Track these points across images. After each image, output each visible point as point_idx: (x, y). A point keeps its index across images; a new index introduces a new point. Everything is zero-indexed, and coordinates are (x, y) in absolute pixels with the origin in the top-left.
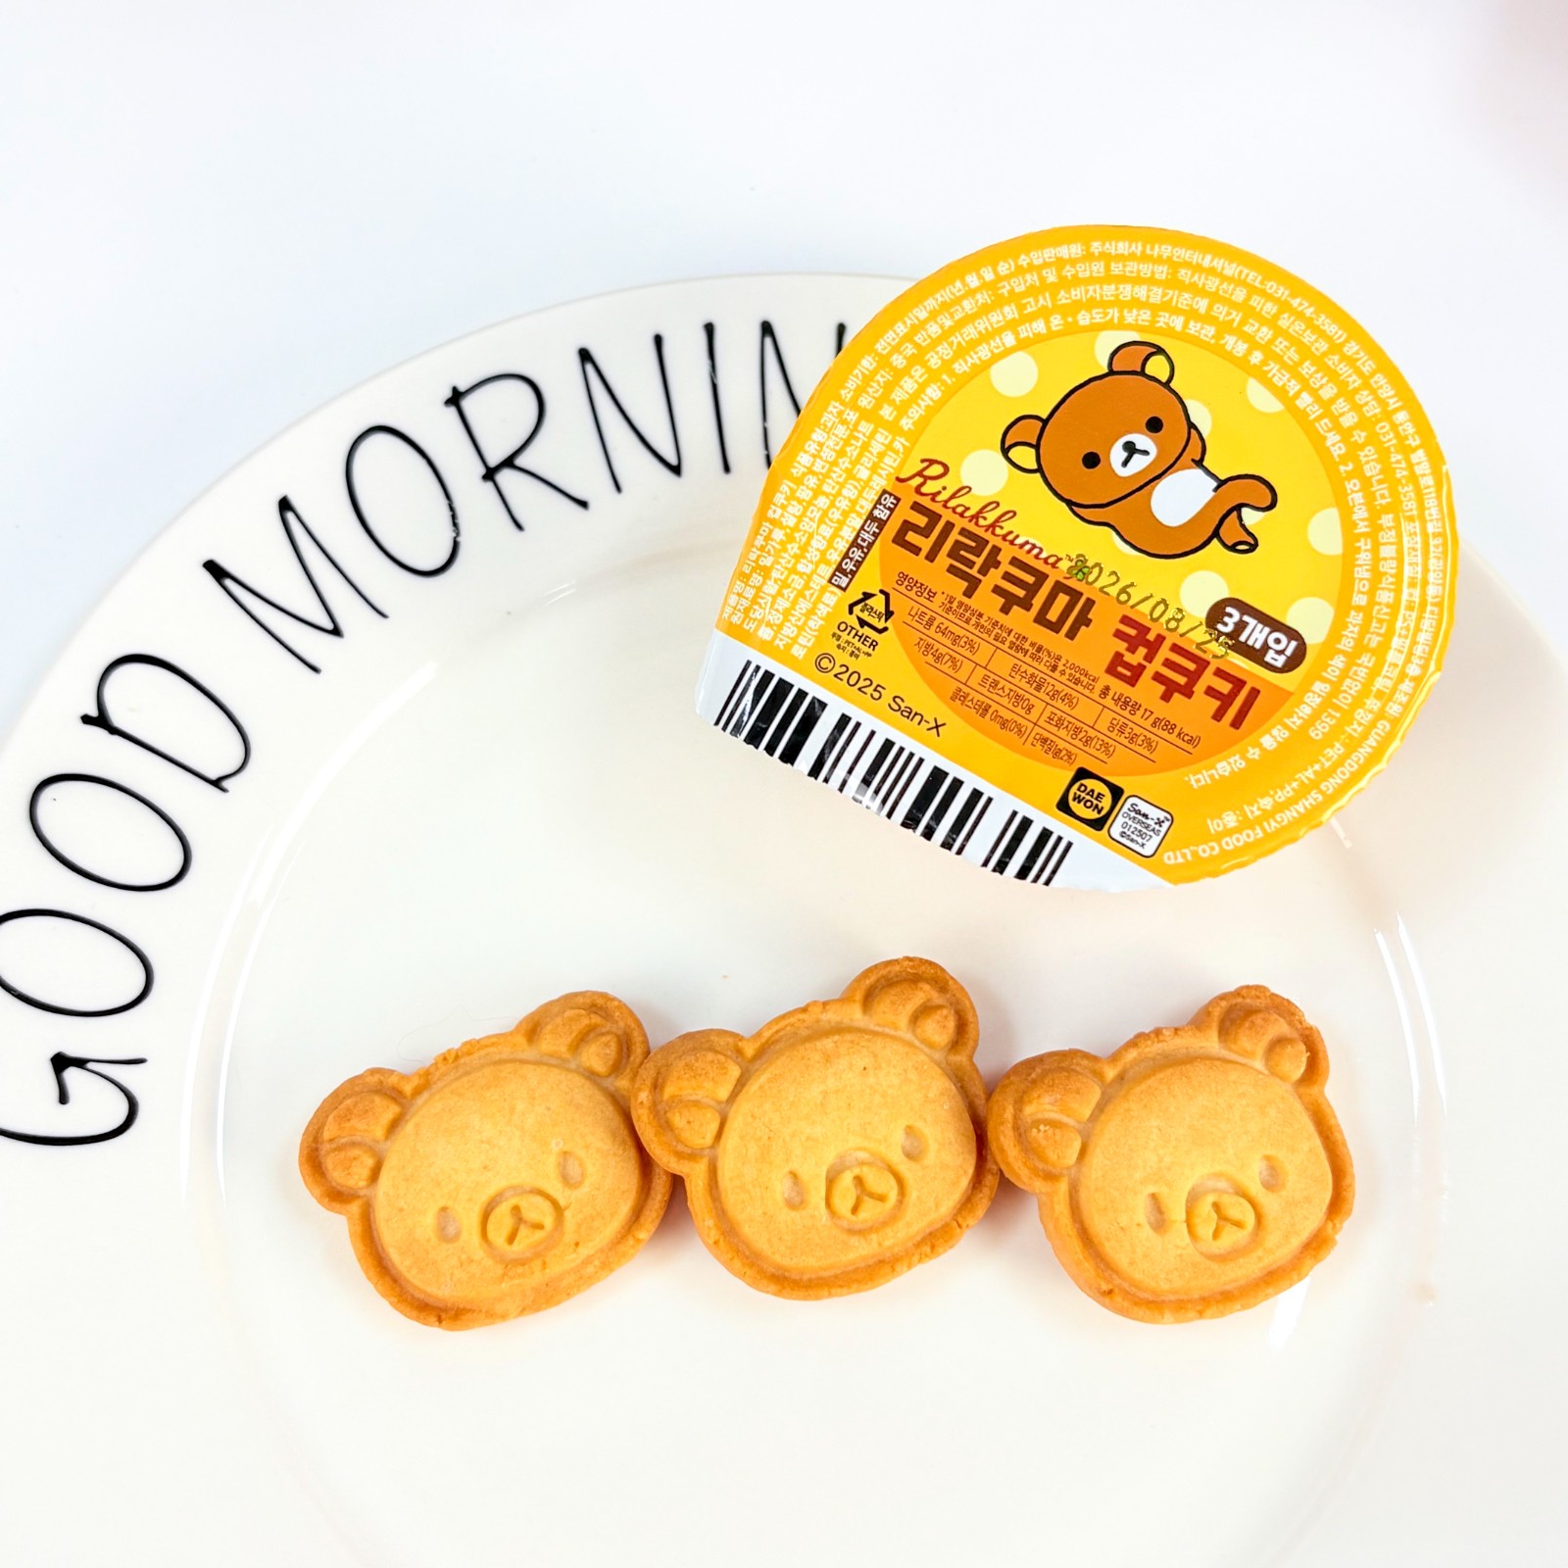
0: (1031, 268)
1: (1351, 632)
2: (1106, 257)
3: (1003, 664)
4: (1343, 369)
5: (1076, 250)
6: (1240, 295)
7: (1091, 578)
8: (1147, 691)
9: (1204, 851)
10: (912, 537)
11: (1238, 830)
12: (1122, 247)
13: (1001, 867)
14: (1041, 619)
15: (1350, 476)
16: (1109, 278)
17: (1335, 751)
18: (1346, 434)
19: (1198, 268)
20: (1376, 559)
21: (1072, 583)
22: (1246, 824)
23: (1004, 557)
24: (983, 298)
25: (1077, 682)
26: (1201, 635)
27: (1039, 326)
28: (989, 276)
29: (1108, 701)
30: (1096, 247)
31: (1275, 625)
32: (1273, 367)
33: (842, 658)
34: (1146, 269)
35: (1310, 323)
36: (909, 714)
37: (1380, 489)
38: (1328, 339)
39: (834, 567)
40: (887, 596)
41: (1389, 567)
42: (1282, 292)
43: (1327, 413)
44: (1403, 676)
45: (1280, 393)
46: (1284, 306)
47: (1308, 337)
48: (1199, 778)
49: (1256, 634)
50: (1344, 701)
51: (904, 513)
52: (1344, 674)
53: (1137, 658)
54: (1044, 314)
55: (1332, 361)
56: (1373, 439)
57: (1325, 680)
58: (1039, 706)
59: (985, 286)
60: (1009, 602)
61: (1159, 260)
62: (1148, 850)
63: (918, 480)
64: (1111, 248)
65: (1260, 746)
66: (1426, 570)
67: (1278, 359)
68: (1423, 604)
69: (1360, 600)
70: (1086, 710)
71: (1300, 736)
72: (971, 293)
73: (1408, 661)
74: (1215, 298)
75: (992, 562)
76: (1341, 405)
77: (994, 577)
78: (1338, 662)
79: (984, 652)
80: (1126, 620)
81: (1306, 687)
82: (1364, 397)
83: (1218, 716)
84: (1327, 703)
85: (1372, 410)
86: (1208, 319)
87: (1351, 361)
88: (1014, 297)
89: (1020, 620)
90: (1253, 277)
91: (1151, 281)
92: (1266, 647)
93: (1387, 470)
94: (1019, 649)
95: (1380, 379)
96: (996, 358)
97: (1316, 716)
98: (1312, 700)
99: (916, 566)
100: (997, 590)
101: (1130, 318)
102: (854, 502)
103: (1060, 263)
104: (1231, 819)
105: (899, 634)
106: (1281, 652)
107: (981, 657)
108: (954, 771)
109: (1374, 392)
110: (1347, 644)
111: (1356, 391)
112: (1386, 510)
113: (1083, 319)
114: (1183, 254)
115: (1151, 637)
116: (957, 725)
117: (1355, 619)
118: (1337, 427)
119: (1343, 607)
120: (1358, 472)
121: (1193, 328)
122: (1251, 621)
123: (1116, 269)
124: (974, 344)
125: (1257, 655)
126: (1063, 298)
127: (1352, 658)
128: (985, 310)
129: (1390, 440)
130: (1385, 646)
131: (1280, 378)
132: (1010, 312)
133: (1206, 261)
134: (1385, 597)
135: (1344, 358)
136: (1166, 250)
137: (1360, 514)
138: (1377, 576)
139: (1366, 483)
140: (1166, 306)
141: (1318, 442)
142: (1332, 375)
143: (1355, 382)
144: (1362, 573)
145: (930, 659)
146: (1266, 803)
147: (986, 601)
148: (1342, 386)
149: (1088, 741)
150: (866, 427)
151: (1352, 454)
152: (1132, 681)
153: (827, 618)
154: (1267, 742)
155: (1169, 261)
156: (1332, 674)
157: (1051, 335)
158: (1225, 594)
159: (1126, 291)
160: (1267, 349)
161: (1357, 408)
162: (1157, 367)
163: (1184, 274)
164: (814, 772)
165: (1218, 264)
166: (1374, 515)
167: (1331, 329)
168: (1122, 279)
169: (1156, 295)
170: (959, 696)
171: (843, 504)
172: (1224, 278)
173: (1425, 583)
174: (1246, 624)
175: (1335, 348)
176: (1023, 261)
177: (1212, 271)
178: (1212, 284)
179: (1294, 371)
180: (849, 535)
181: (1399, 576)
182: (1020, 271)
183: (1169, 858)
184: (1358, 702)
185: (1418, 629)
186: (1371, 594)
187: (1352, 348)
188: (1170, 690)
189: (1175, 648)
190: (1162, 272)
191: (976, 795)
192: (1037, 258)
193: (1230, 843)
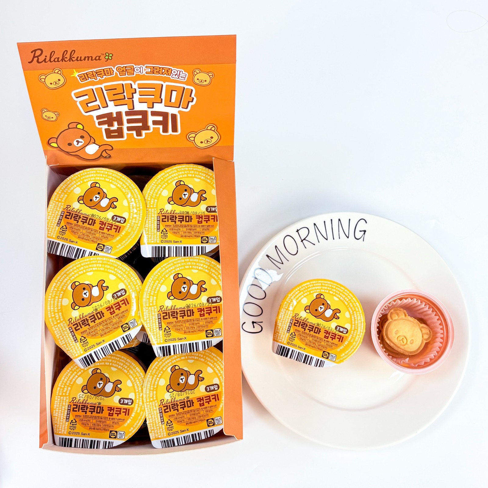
0: (304, 286)
1: (353, 327)
2: (313, 284)
3: (311, 339)
4: (345, 293)
5: (309, 283)
6: (330, 286)
7: (320, 326)
8: (330, 339)
9: (341, 359)
10: (296, 324)
11: (345, 356)
12: (314, 282)
13: (316, 366)
14: (314, 332)
15: (349, 307)
16: (314, 286)
17: (354, 343)
18: (347, 302)
19: (325, 283)
20: (354, 317)
21: (317, 327)
22: (346, 355)
23: (308, 325)
24: (298, 292)
25: (321, 340)
26: (335, 331)
27: (306, 294)
28: (298, 288)
29: (325, 342)
30: (311, 283)
31: (344, 328)
32: (336, 294)
33: (291, 342)
34: (318, 284)
35: (340, 288)
36: (301, 348)
37: (353, 308)
38: (343, 290)
39: (287, 330)
40: (294, 332)
41: (356, 318)
42: (336, 285)
43: (345, 299)
44: (361, 332)
45: (338, 297)
46: (336, 286)
47: (340, 290)
48: (338, 350)
49: (342, 330)
50: (354, 336)
51: (294, 321)
52: (354, 333)
53: (327, 335)
54: (306, 292)
55: (344, 292)
56: (351, 302)
57: (351, 334)
58: (317, 344)
59: (298, 290)
60: (310, 331)
61: (319, 283)
62: (334, 360)
63: (295, 317)
64: (313, 282)
65: (345, 344)
66: (361, 318)
67: (337, 293)
68: (361, 322)
69: (353, 323)
70: (323, 343)
71: (350, 342)
72: (297, 291)
73: (361, 330)
74: (328, 287)
75: (307, 326)
76: (346, 298)
77: (307, 328)
78: (352, 331)
79: (308, 338)
80: (325, 331)
81: (349, 335)
82: (349, 296)
83: (339, 341)
84: (352, 337)
85: (350, 298)
86: (327, 290)
87: (346, 292)
88: (302, 291)
89: (312, 333)
90: (332, 283)
91: (319, 286)
92: (343, 331)
93: (353, 305)
94: (313, 337)
95: (350, 294)
96: (301, 299)
97: (351, 339)
98: (350, 337)
99: (297, 328)
100: (308, 329)
101: (317, 291)
102: (288, 321)
103: (307, 285)
104: (343, 354)
105: (297, 338)
106: (345, 331)
107: (308, 339)
108: (308, 354)
109: (350, 296)
110: (353, 329)
111: (348, 296)
112: (354, 311)
113: (312, 292)
114: (322, 282)
115: (329, 332)
116: (307, 348)
117: (353, 325)
118: (346, 301)
119: (351, 324)
120: (350, 307)
121: (326, 291)
122: (341, 328)
123: (314, 285)
124: (298, 298)
125: (342, 332)
126: (308, 290)
127: (354, 331)
128: (299, 293)
129: (353, 302)
130: (358, 329)
131: (338, 296)
132: (302, 293)
133: (325, 282)
134: (356, 322)
135: (345, 292)
136: (320, 281)
137: (351, 312)
138: (355, 320)
139: (351, 308)
140: (322, 289)
141: (344, 303)
142: (344, 294)
143: (347, 295)
144: (353, 319)
145: (302, 340)
146: (347, 351)
147: (307, 331)
148: (346, 295)
149: (324, 347)
150: (287, 311)
151: (349, 304)
152: (328, 338)
153: (288, 337)
154: (346, 343)
155: (321, 283)
156: (352, 333)
157: (308, 295)
158: (337, 325)
159: (316, 288)
160: (335, 292)
161: (348, 298)
162: (322, 297)
163: (323, 284)
164: (290, 358)
165: (327, 282)
166: (353, 312)
167: (343, 288)
168: (315, 286)
169: (320, 288)
170: (306, 344)
171: (286, 322)
172: (328, 284)
173: (361, 319)
174: (340, 328)
175: (344, 291)
176: (302, 286)
177: (326, 283)
178: (327, 285)
179: (339, 294)
180: (288, 326)
181: (358, 319)
182: (302, 287)
183: (337, 361)
184: (356, 336)
185: (361, 326)
186: (355, 322)
187: (346, 290)
188: (333, 339)
189: (332, 333)
190: (320, 284)
191: (311, 357)
192: (304, 285)
193: (344, 357)
